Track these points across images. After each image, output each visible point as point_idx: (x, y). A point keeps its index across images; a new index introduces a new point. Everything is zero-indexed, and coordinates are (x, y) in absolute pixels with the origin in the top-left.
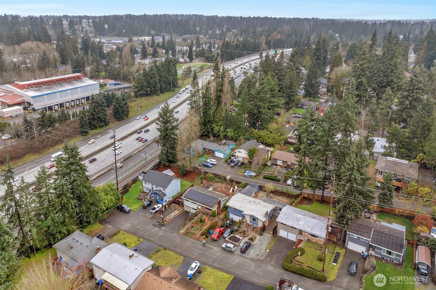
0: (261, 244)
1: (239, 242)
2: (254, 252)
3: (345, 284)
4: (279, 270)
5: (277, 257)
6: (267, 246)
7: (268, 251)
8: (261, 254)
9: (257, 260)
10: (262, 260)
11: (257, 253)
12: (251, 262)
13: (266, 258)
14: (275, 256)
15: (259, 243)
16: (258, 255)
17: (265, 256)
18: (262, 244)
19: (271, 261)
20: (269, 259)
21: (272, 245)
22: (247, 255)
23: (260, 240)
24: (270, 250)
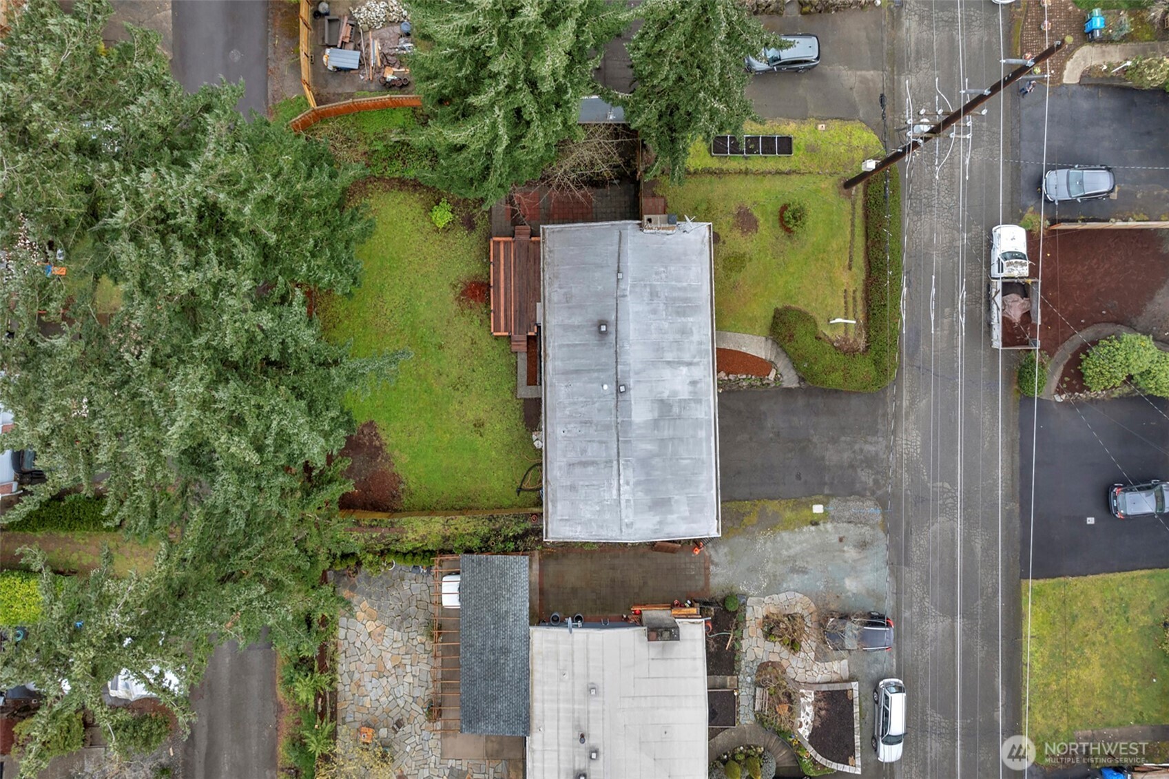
0: (794, 570)
1: (837, 687)
2: (854, 570)
3: (870, 74)
4: (905, 395)
5: (834, 441)
6: (789, 526)
7: (818, 509)
8: (853, 532)
9: (891, 527)
10: (882, 503)
11: (851, 553)
12: (916, 554)
13: (861, 495)
14: (832, 456)
15: (796, 580)
16: (863, 545)
17: (853, 506)
18: (793, 558)
19: (869, 462)
20: (866, 477)
21: (772, 506)
22: (880, 598)
23: (774, 587)
24: (812, 495)
